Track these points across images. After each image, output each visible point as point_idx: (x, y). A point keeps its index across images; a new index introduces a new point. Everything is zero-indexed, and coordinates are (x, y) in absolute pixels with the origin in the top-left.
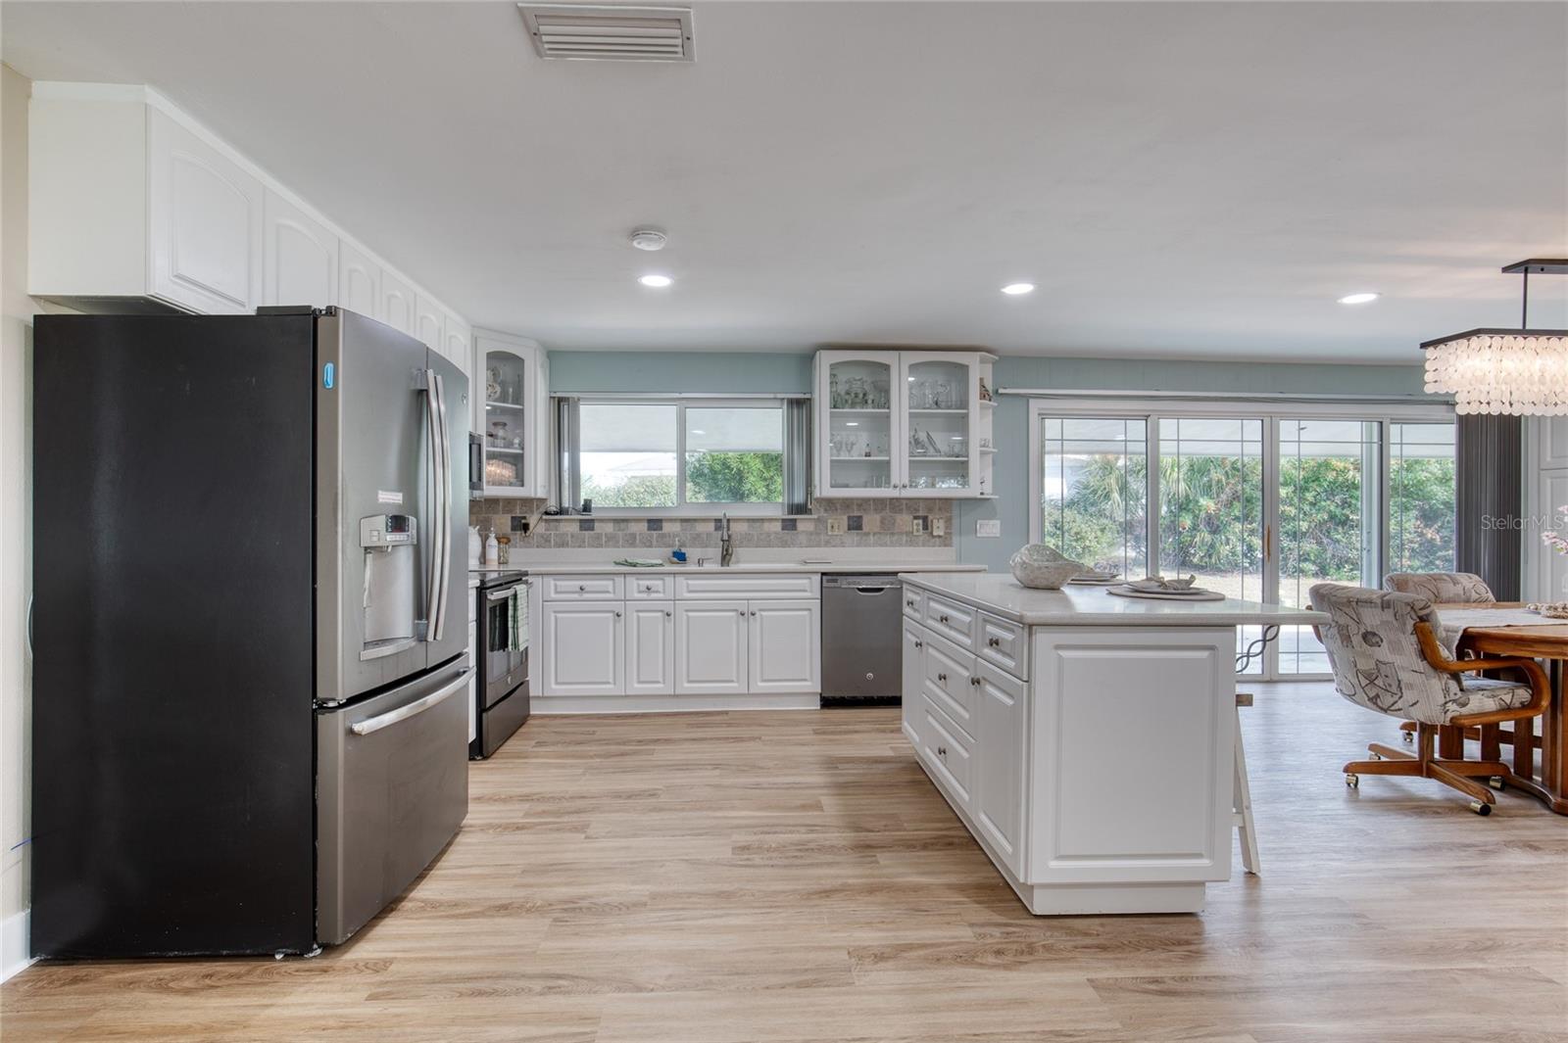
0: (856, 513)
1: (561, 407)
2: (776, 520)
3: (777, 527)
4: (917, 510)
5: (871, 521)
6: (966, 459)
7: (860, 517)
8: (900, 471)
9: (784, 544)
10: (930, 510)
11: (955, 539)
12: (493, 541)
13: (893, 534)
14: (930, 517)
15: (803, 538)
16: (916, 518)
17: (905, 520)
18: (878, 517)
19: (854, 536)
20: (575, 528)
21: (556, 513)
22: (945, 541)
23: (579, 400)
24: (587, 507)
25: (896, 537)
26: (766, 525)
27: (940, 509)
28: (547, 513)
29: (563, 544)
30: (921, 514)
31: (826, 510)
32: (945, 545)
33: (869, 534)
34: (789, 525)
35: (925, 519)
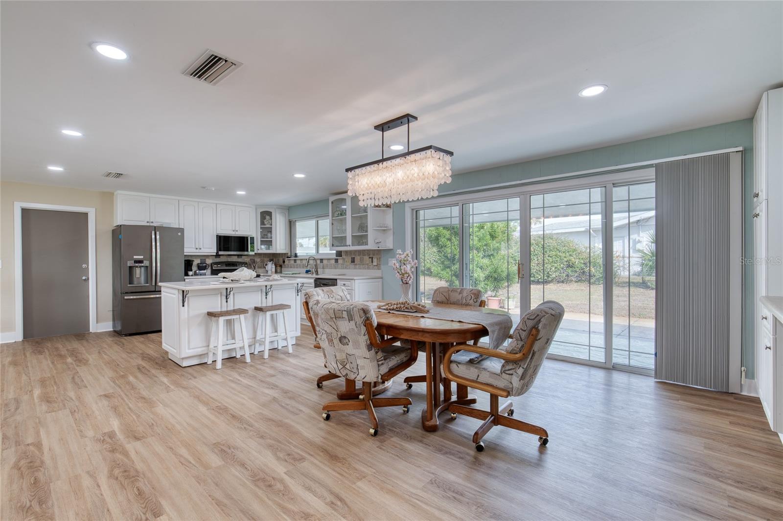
0: (353, 257)
1: (291, 225)
2: (332, 259)
3: (333, 261)
4: (370, 255)
5: (357, 259)
6: (366, 233)
7: (354, 258)
8: (349, 241)
9: (335, 268)
10: (374, 255)
11: (382, 267)
12: (274, 266)
13: (363, 264)
14: (374, 257)
15: (340, 266)
16: (370, 258)
17: (366, 259)
18: (359, 257)
19: (352, 266)
20: (292, 262)
21: (290, 258)
22: (378, 266)
23: (295, 221)
24: (296, 256)
25: (364, 266)
26: (331, 261)
27: (377, 254)
28: (288, 257)
29: (291, 267)
30: (371, 256)
31: (345, 255)
32: (379, 269)
33: (356, 264)
34: (336, 261)
35: (372, 258)
